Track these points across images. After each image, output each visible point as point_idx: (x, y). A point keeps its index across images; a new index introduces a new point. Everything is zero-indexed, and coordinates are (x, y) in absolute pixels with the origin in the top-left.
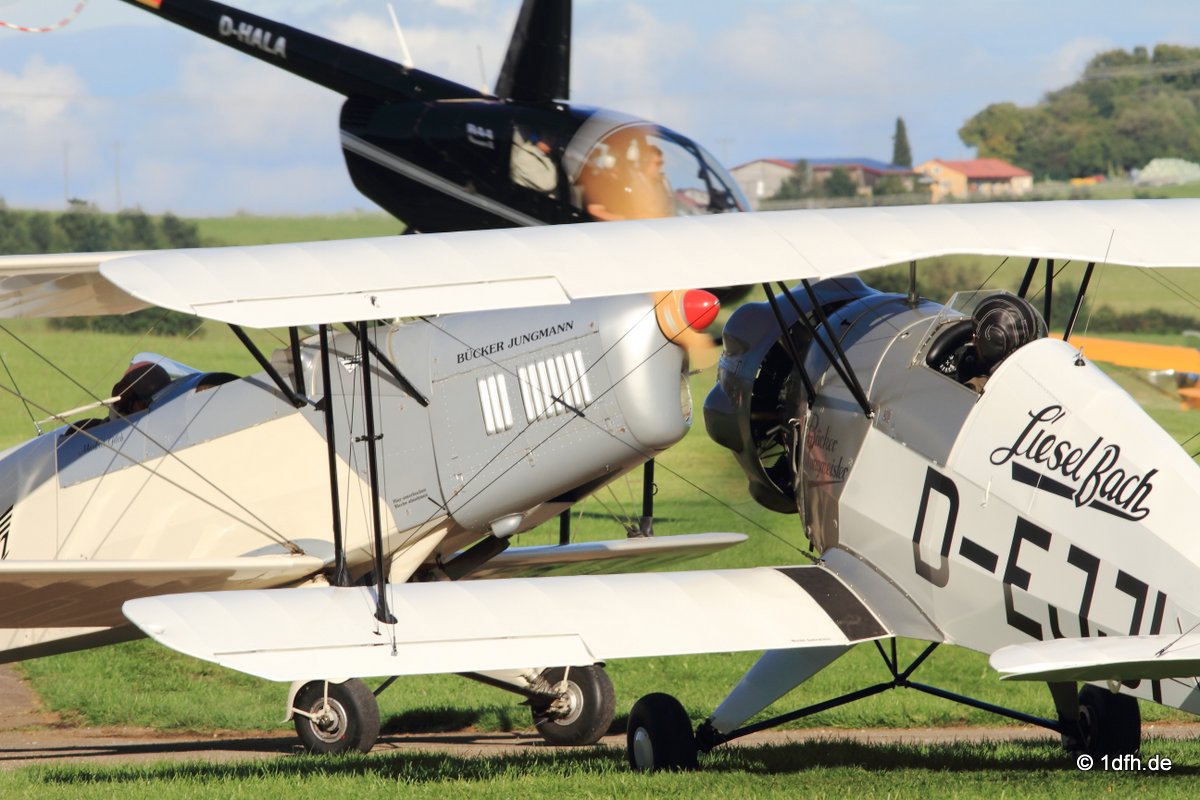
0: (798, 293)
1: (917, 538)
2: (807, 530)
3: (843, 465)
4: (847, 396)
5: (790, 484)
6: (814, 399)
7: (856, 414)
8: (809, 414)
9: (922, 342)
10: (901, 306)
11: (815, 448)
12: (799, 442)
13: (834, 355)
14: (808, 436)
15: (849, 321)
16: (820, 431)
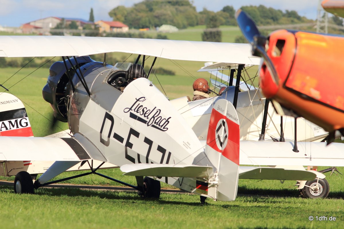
0: (72, 60)
1: (101, 132)
2: (70, 127)
3: (82, 110)
4: (84, 90)
5: (66, 114)
6: (74, 90)
7: (86, 95)
8: (73, 94)
9: (106, 76)
10: (101, 65)
11: (74, 104)
12: (69, 102)
13: (81, 78)
14: (72, 101)
15: (86, 69)
16: (75, 100)
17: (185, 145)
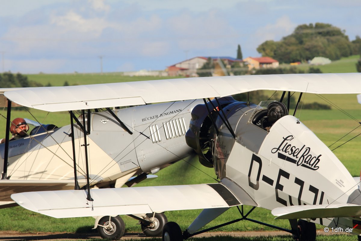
0: (213, 101)
1: (249, 175)
2: (216, 173)
3: (227, 153)
4: (228, 132)
5: (211, 159)
6: (219, 133)
7: (231, 138)
8: (217, 138)
9: (251, 116)
10: (245, 105)
11: (219, 148)
12: (214, 146)
13: (224, 120)
14: (217, 144)
15: (229, 110)
16: (220, 143)
17: (338, 183)
